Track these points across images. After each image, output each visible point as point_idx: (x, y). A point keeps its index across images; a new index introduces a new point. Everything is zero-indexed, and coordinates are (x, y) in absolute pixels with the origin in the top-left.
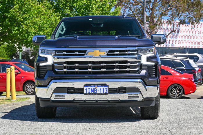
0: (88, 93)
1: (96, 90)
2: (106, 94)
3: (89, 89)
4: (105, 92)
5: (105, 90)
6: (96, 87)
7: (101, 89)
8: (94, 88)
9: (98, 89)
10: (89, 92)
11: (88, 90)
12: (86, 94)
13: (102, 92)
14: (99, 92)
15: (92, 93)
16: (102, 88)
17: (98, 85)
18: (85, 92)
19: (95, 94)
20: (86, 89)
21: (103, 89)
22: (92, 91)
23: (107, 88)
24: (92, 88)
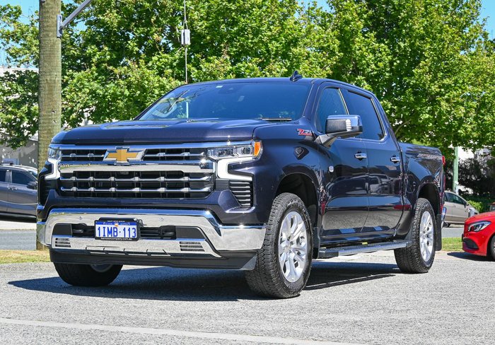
0: (102, 236)
1: (117, 232)
2: (134, 239)
3: (104, 228)
4: (132, 235)
5: (131, 230)
6: (117, 224)
7: (124, 230)
8: (113, 226)
9: (120, 228)
10: (104, 235)
11: (102, 230)
12: (99, 238)
13: (127, 236)
14: (121, 235)
15: (110, 236)
16: (127, 227)
17: (121, 221)
18: (97, 235)
19: (115, 239)
20: (99, 229)
21: (129, 230)
22: (110, 232)
23: (135, 227)
24: (110, 226)
